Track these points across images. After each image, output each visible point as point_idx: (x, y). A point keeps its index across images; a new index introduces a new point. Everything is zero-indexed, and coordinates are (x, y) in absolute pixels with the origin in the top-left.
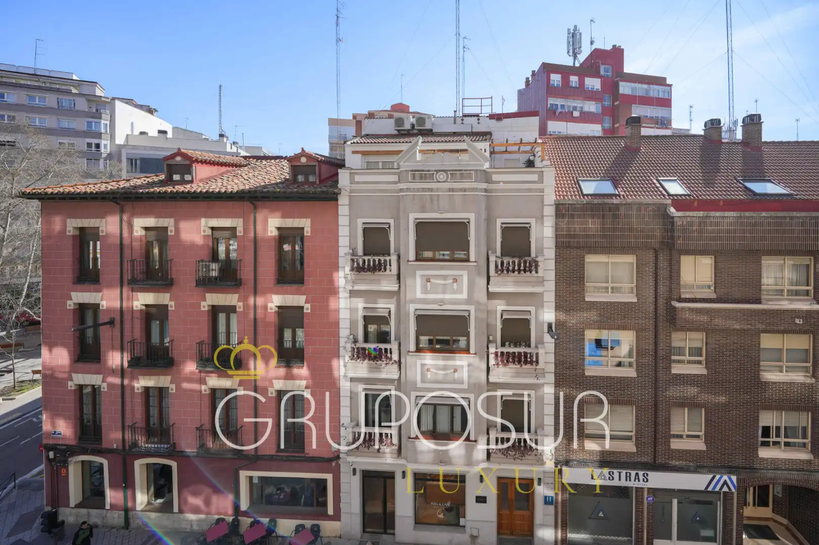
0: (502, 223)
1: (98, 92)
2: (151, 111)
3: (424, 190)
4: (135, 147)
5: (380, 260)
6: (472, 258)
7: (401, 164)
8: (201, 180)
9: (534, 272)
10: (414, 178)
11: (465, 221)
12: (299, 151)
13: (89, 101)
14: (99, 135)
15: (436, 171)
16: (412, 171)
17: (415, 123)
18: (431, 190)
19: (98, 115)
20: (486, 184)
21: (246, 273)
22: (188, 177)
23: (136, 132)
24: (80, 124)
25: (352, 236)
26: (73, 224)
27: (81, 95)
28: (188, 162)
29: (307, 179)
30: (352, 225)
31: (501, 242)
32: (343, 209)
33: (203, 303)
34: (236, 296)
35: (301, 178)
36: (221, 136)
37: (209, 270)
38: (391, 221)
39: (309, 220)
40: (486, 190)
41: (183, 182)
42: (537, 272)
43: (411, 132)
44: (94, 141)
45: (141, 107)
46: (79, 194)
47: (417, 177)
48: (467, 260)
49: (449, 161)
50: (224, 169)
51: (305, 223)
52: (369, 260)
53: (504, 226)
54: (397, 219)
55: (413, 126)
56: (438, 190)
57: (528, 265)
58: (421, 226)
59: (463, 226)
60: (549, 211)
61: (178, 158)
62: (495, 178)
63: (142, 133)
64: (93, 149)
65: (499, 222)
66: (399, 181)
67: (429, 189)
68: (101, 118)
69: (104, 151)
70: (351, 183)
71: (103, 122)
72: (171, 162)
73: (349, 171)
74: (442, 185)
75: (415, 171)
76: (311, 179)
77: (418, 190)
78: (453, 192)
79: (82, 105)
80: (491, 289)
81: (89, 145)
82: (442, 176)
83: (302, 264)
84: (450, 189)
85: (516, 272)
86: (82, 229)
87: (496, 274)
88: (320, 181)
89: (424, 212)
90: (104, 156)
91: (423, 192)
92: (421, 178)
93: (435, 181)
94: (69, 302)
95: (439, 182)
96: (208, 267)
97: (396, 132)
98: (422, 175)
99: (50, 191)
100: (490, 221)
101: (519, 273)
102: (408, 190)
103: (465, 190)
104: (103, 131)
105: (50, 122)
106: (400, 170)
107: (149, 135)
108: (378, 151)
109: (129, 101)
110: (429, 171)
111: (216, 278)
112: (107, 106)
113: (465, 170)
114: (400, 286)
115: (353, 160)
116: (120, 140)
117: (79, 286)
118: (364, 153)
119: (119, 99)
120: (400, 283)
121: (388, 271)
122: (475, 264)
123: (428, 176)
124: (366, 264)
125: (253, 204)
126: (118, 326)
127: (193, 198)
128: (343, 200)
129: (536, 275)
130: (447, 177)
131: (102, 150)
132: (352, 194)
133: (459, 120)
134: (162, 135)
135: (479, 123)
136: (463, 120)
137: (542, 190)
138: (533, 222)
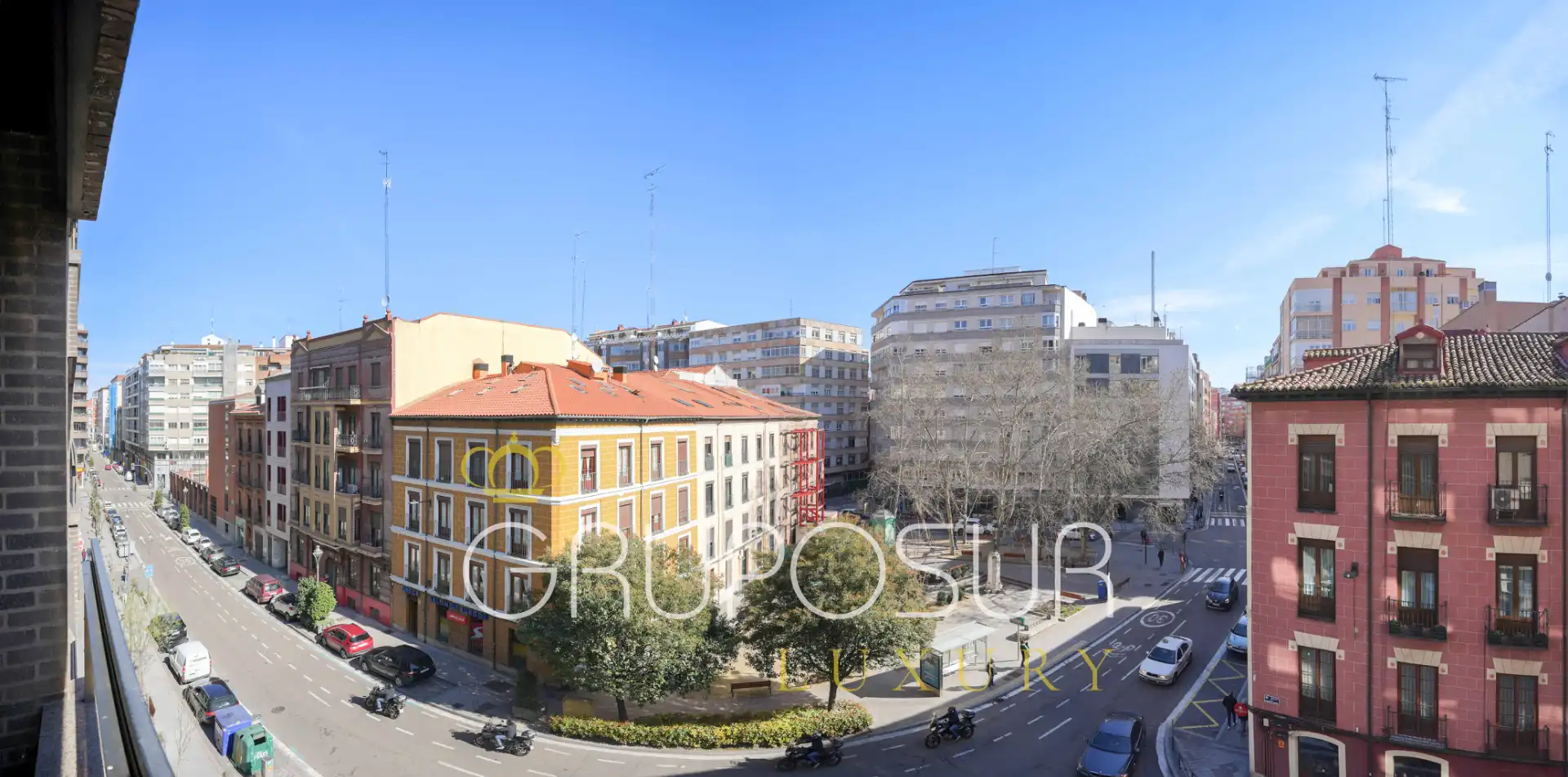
1: (1050, 282)
2: (1084, 297)
4: (1081, 342)
13: (1044, 292)
19: (1050, 308)
21: (1553, 507)
23: (1076, 324)
27: (1038, 287)
28: (1433, 341)
34: (1537, 541)
44: (1048, 338)
45: (1079, 293)
61: (1420, 335)
63: (1081, 325)
64: (1048, 347)
68: (1053, 311)
71: (1055, 314)
79: (1039, 298)
81: (1045, 343)
90: (1055, 355)
104: (1055, 325)
105: (1016, 322)
107: (1087, 325)
109: (1072, 288)
111: (1515, 512)
112: (1058, 294)
116: (1067, 336)
119: (1066, 286)
126: (1363, 574)
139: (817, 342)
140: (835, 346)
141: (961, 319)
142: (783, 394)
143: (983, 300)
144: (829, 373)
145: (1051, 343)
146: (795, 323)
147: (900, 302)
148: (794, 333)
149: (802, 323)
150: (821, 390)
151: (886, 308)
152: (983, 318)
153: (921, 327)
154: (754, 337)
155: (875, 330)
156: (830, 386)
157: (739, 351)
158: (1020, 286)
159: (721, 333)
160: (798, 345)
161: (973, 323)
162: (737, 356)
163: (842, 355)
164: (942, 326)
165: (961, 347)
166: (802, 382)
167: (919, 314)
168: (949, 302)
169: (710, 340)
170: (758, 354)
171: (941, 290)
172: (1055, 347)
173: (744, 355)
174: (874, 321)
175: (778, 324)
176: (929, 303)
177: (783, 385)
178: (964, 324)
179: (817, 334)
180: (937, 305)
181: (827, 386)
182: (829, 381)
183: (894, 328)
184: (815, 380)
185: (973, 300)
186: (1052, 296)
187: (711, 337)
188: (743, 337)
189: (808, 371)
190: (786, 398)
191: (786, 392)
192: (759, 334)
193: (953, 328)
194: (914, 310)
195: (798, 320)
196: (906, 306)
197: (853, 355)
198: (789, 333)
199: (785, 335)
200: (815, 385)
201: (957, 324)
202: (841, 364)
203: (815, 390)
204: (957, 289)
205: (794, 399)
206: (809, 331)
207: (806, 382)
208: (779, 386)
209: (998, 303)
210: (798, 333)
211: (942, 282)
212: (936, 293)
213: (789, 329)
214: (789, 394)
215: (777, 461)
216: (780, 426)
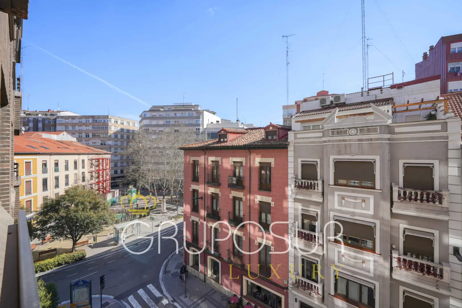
0: (404, 163)
1: (199, 109)
2: (214, 113)
3: (339, 141)
4: (209, 129)
5: (311, 183)
6: (378, 186)
7: (325, 126)
8: (230, 141)
9: (437, 203)
10: (333, 134)
11: (372, 161)
12: (269, 124)
13: (197, 112)
14: (199, 125)
15: (349, 128)
16: (332, 129)
17: (333, 100)
18: (345, 141)
19: (199, 118)
20: (390, 135)
21: (246, 183)
22: (226, 140)
24: (194, 121)
25: (295, 168)
26: (193, 158)
27: (195, 110)
28: (226, 133)
29: (272, 138)
30: (295, 162)
31: (404, 177)
32: (291, 153)
33: (230, 195)
34: (242, 193)
35: (270, 137)
36: (237, 121)
37: (232, 181)
38: (319, 161)
39: (273, 159)
40: (389, 139)
41: (224, 142)
42: (441, 203)
43: (331, 106)
44: (198, 127)
45: (211, 112)
47: (335, 133)
48: (374, 188)
49: (359, 122)
50: (238, 135)
51: (271, 160)
52: (305, 182)
53: (406, 165)
54: (322, 160)
55: (332, 102)
56: (350, 140)
57: (431, 196)
58: (337, 163)
59: (370, 165)
60: (454, 154)
61: (223, 132)
62: (397, 130)
63: (211, 123)
65: (402, 161)
66: (323, 136)
67: (343, 140)
68: (200, 118)
70: (295, 139)
71: (200, 120)
72: (220, 134)
73: (294, 132)
74: (353, 137)
75: (334, 129)
76: (275, 137)
77: (336, 141)
78: (361, 141)
79: (195, 114)
80: (394, 211)
81: (197, 129)
82: (353, 131)
83: (270, 181)
84: (359, 139)
85: (419, 201)
86: (194, 161)
87: (399, 201)
88: (279, 139)
89: (340, 154)
90: (201, 133)
91: (339, 142)
92: (338, 133)
93: (348, 135)
94: (191, 188)
95: (351, 135)
96: (232, 179)
97: (321, 108)
98: (339, 132)
99: (186, 147)
100: (393, 161)
101: (422, 202)
102: (329, 141)
103: (371, 140)
104: (200, 123)
105: (187, 122)
106: (324, 129)
108: (310, 120)
109: (208, 111)
110: (343, 128)
111: (235, 184)
112: (202, 113)
113: (372, 126)
114: (323, 200)
115: (296, 126)
116: (205, 126)
117: (193, 183)
118: (302, 122)
119: (205, 110)
120: (323, 197)
121: (316, 189)
122: (381, 191)
123: (343, 132)
124: (303, 184)
125: (249, 151)
126: (203, 199)
127: (227, 148)
128: (291, 148)
129: (440, 205)
130: (357, 132)
132: (295, 145)
133: (365, 94)
134: (218, 123)
135: (382, 93)
136: (368, 93)
137: (447, 138)
138: (436, 163)
139: (117, 125)
140: (126, 126)
141: (168, 120)
142: (101, 144)
143: (176, 114)
144: (122, 137)
145: (199, 129)
146: (106, 117)
147: (147, 113)
148: (106, 121)
149: (109, 117)
150: (119, 143)
151: (143, 115)
152: (176, 120)
153: (154, 122)
154: (89, 121)
155: (140, 122)
156: (123, 142)
157: (81, 126)
158: (189, 110)
159: (73, 118)
160: (108, 126)
161: (172, 122)
162: (81, 128)
163: (128, 131)
164: (161, 122)
165: (167, 130)
166: (109, 140)
167: (153, 118)
168: (164, 114)
169: (67, 121)
170: (90, 128)
171: (162, 110)
172: (200, 131)
173: (84, 128)
174: (140, 119)
175: (99, 117)
176: (157, 114)
177: (102, 141)
178: (169, 122)
179: (117, 122)
180: (160, 115)
181: (121, 142)
182: (122, 140)
183: (146, 122)
184: (116, 139)
185: (172, 114)
186: (199, 114)
187: (68, 119)
188: (84, 121)
189: (113, 136)
190: (103, 146)
191: (103, 143)
192: (91, 120)
193: (165, 123)
194: (151, 116)
195: (108, 116)
196: (148, 115)
197: (133, 131)
198: (104, 121)
199: (103, 121)
200: (115, 141)
201: (167, 122)
202: (128, 134)
203: (116, 143)
204: (168, 110)
205: (106, 146)
206: (113, 121)
207: (112, 140)
208: (100, 141)
209: (181, 115)
210: (108, 121)
211: (163, 107)
212: (159, 111)
213: (105, 119)
214: (105, 144)
215: (86, 170)
216: (88, 157)
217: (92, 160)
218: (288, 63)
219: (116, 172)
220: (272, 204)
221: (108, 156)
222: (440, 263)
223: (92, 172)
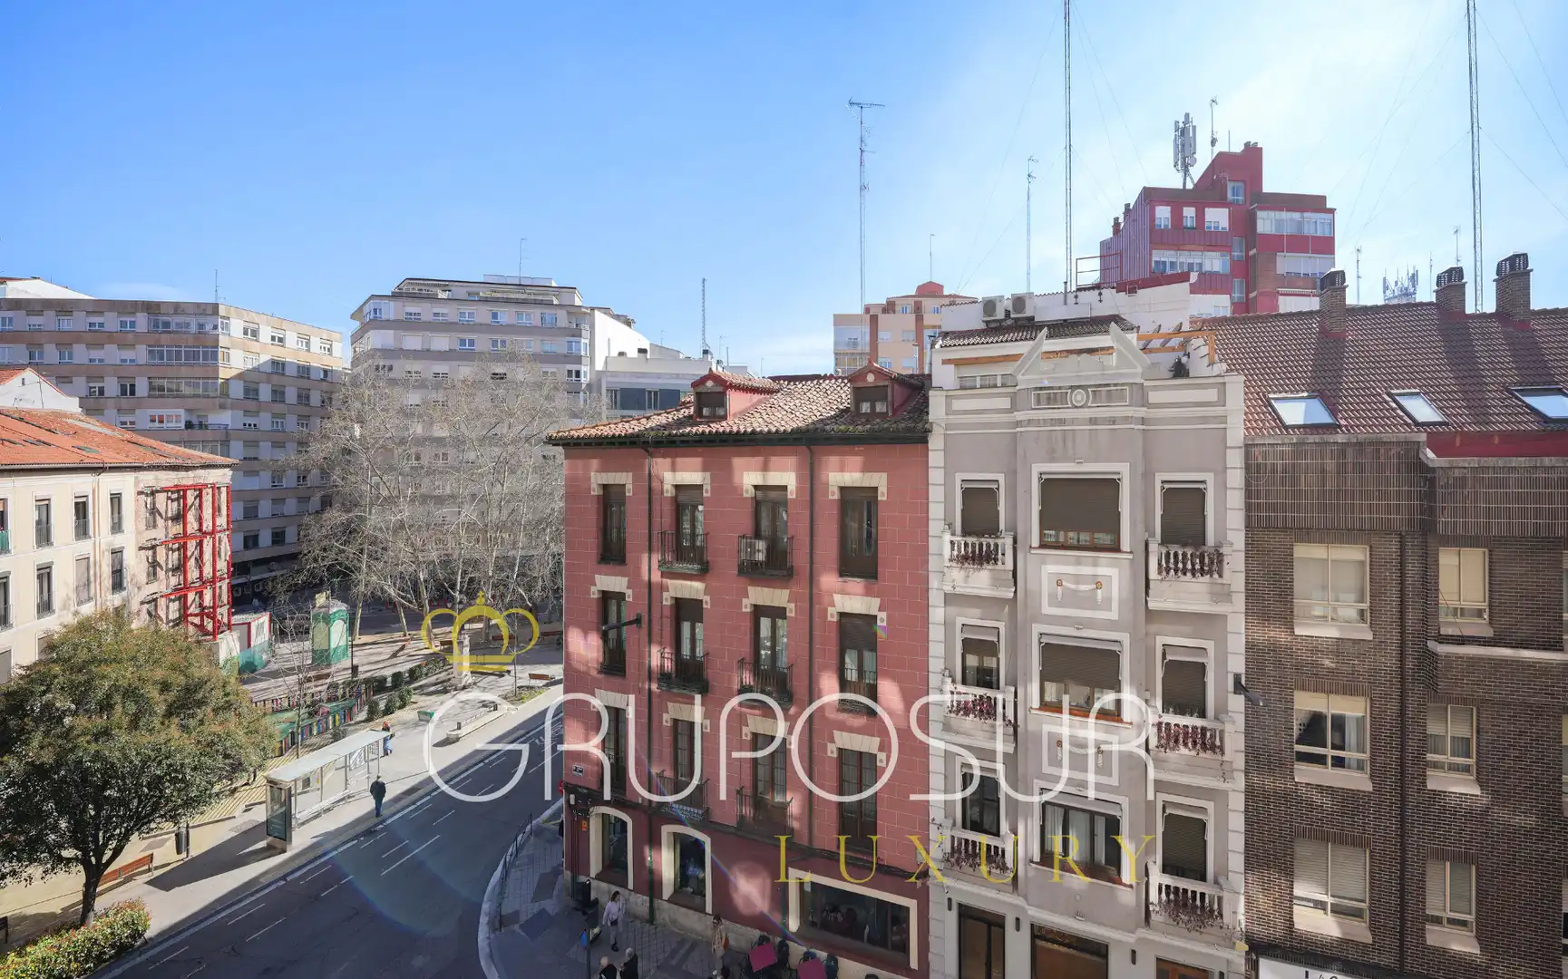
0: (1163, 482)
1: (578, 302)
2: (628, 323)
3: (1054, 422)
4: (616, 375)
5: (988, 545)
6: (1125, 545)
7: (1020, 377)
8: (735, 415)
9: (1216, 576)
10: (1039, 402)
11: (1115, 477)
13: (569, 313)
14: (578, 360)
15: (1071, 387)
16: (1036, 389)
17: (1010, 308)
18: (1062, 422)
19: (577, 333)
20: (1145, 409)
21: (799, 559)
22: (720, 412)
23: (614, 353)
24: (558, 346)
25: (948, 502)
26: (597, 478)
27: (560, 306)
28: (720, 389)
29: (873, 407)
30: (948, 485)
31: (1162, 516)
32: (936, 457)
33: (745, 601)
34: (786, 593)
35: (865, 407)
37: (754, 552)
38: (1001, 478)
39: (884, 476)
40: (1143, 421)
41: (715, 419)
42: (1221, 576)
43: (1004, 324)
44: (574, 367)
45: (617, 317)
46: (607, 437)
47: (1043, 399)
48: (1116, 548)
49: (1087, 370)
50: (757, 397)
52: (973, 544)
53: (1166, 486)
54: (1012, 474)
55: (1008, 313)
56: (1073, 422)
57: (1207, 560)
58: (1050, 486)
59: (1110, 486)
60: (1235, 460)
61: (710, 384)
62: (1154, 397)
63: (621, 354)
64: (574, 378)
65: (1159, 477)
66: (1013, 408)
67: (1060, 420)
68: (581, 336)
69: (584, 380)
70: (947, 414)
71: (583, 341)
73: (944, 393)
74: (1078, 413)
75: (1040, 389)
76: (880, 407)
77: (1046, 422)
78: (1096, 424)
79: (563, 319)
80: (1152, 605)
81: (570, 372)
82: (1079, 397)
84: (1091, 419)
85: (1189, 574)
86: (605, 487)
87: (1160, 578)
88: (895, 411)
89: (1052, 460)
90: (584, 386)
91: (1052, 426)
92: (1048, 400)
93: (1070, 406)
94: (593, 590)
95: (1076, 407)
96: (752, 546)
97: (983, 326)
98: (1051, 396)
99: (575, 434)
100: (1148, 476)
101: (1194, 575)
102: (1030, 422)
103: (1113, 421)
104: (583, 353)
105: (534, 345)
106: (1018, 388)
107: (629, 356)
109: (606, 311)
110: (1060, 388)
111: (761, 563)
112: (587, 319)
113: (1115, 385)
114: (1015, 592)
115: (944, 376)
116: (599, 366)
117: (604, 567)
118: (959, 363)
119: (599, 309)
120: (1016, 586)
121: (1000, 563)
122: (1131, 557)
123: (1059, 397)
125: (811, 451)
126: (645, 625)
127: (722, 441)
128: (936, 442)
129: (1220, 581)
130: (1088, 397)
131: (583, 379)
132: (948, 432)
133: (1071, 299)
134: (642, 355)
135: (1101, 301)
136: (1076, 297)
137: (1223, 419)
138: (1209, 477)
139: (255, 346)
140: (292, 352)
141: (468, 336)
142: (189, 425)
143: (495, 315)
144: (278, 395)
145: (578, 374)
146: (209, 312)
147: (383, 304)
148: (208, 327)
149: (222, 311)
150: (264, 421)
151: (366, 309)
152: (494, 337)
153: (413, 342)
154: (133, 324)
155: (356, 338)
156: (283, 416)
157: (100, 345)
158: (541, 303)
159: (63, 307)
160: (217, 347)
161: (483, 343)
162: (96, 354)
163: (304, 371)
164: (441, 342)
165: (465, 371)
166: (222, 407)
167: (409, 324)
168: (450, 313)
169: (36, 320)
170: (141, 354)
171: (442, 295)
173: (111, 354)
174: (356, 325)
175: (177, 308)
176: (425, 310)
177: (189, 411)
178: (472, 342)
179: (255, 333)
180: (436, 314)
181: (274, 415)
182: (279, 408)
183: (376, 339)
184: (252, 405)
185: (482, 314)
186: (578, 322)
187: (40, 313)
188: (111, 322)
189: (237, 391)
190: (197, 433)
191: (195, 421)
192: (142, 321)
193: (458, 347)
194: (403, 317)
195: (215, 307)
196: (391, 311)
197: (326, 372)
198: (201, 326)
199: (193, 328)
200: (247, 412)
201: (463, 342)
202: (304, 383)
203: (252, 421)
204: (466, 297)
205: (209, 435)
206: (236, 327)
207: (233, 407)
208: (182, 412)
209: (513, 321)
210: (215, 327)
211: (445, 285)
212: (433, 298)
213: (202, 320)
214: (202, 426)
215: (129, 541)
216: (137, 482)
217: (153, 493)
218: (863, 188)
219: (251, 541)
220: (882, 620)
221: (222, 477)
222: (1217, 718)
223: (153, 547)
